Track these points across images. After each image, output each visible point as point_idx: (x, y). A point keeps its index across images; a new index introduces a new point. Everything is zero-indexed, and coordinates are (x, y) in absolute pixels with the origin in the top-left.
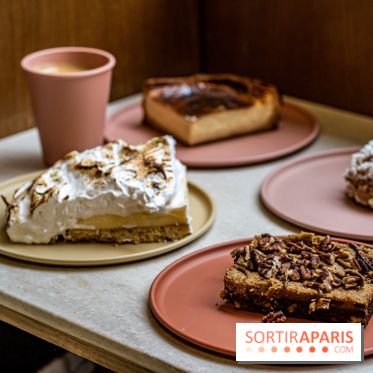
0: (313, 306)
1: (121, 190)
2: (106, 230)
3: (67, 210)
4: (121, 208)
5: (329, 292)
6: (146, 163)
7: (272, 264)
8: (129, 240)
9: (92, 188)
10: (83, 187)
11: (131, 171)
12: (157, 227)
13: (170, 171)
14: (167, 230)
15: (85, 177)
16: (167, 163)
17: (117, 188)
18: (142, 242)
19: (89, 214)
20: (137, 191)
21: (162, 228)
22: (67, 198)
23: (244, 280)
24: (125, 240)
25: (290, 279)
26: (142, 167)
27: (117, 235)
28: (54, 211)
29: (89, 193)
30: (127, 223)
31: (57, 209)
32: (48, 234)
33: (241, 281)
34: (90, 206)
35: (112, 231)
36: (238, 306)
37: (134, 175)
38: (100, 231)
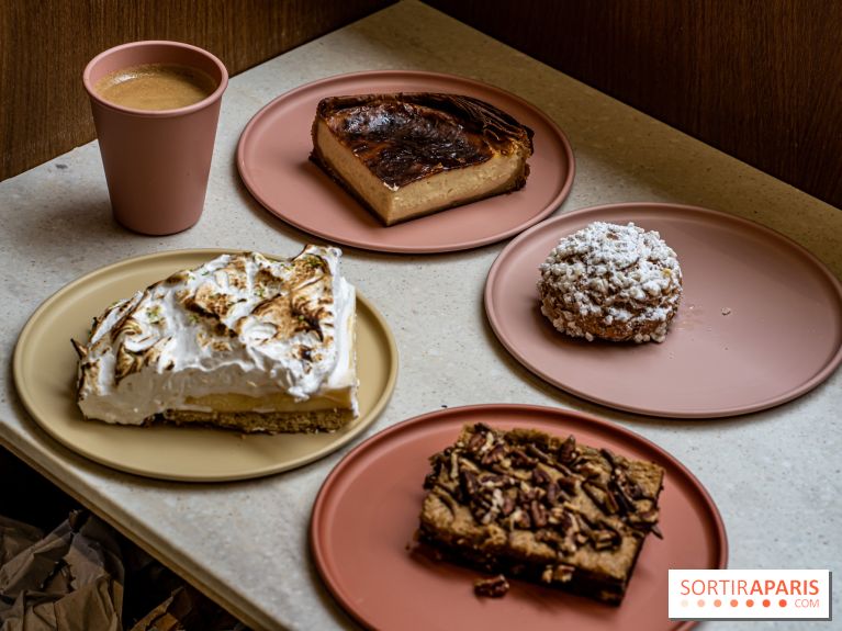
0: (548, 575)
1: (252, 361)
2: (228, 414)
3: (170, 384)
4: (251, 388)
5: (572, 554)
6: (294, 312)
7: (491, 504)
8: (262, 429)
9: (209, 355)
10: (196, 350)
11: (270, 324)
12: (305, 413)
13: (330, 325)
14: (320, 417)
15: (199, 329)
16: (327, 308)
17: (247, 358)
18: (282, 431)
19: (203, 391)
20: (277, 366)
21: (313, 413)
22: (171, 367)
23: (450, 524)
24: (255, 429)
25: (518, 526)
26: (287, 318)
27: (244, 422)
28: (151, 385)
29: (204, 362)
30: (259, 406)
31: (154, 381)
32: (138, 414)
33: (445, 526)
34: (205, 381)
35: (237, 415)
36: (439, 557)
37: (275, 332)
38: (220, 414)
